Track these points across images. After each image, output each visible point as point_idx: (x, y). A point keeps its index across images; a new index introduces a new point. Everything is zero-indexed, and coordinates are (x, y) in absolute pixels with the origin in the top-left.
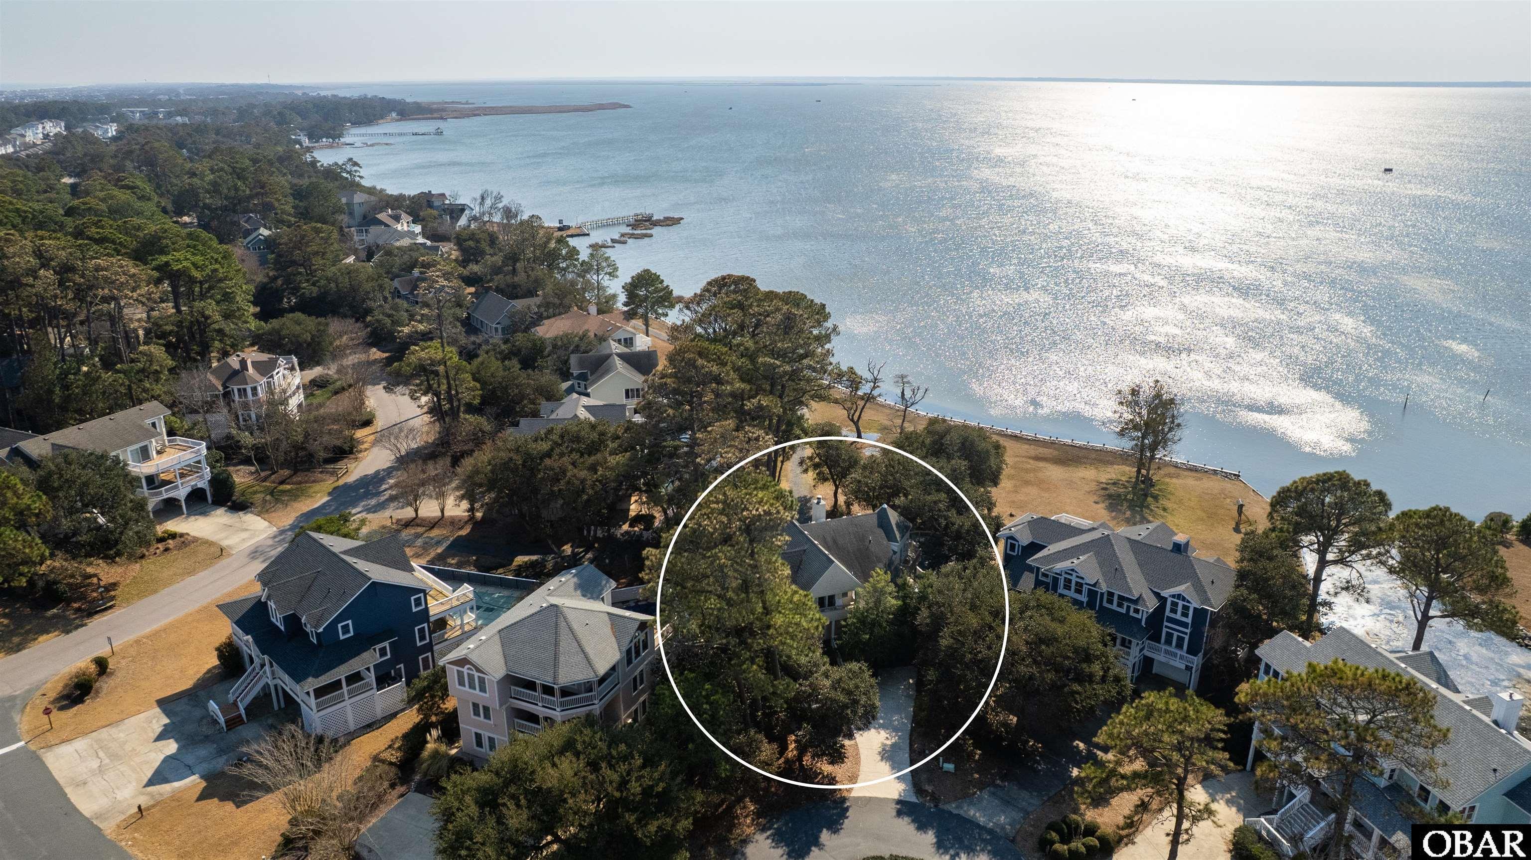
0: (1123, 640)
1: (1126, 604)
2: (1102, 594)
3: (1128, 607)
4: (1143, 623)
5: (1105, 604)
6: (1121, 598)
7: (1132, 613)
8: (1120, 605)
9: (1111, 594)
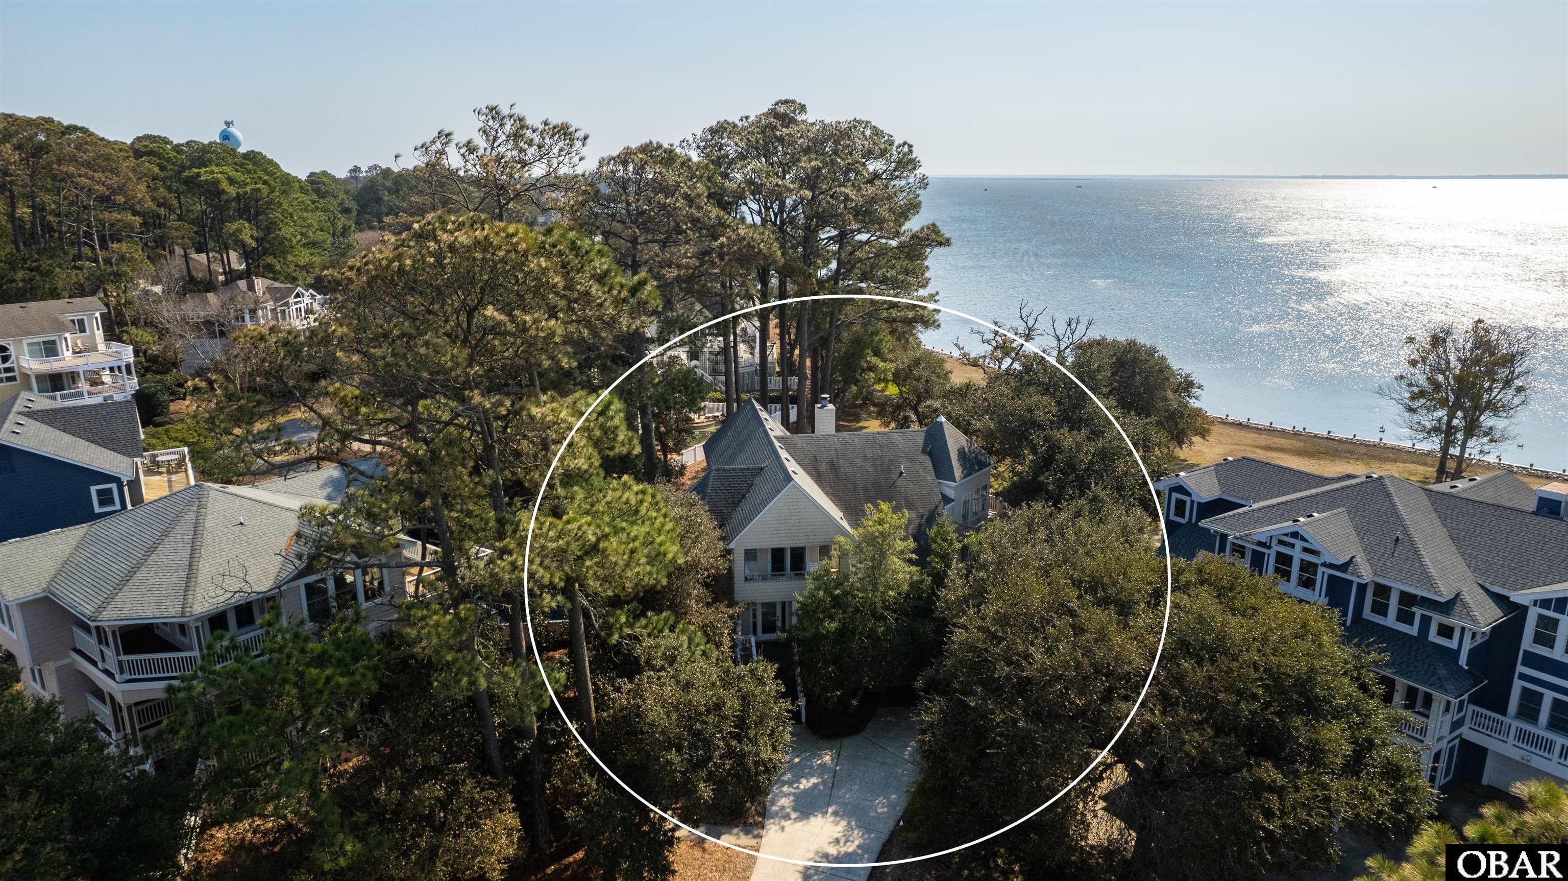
0: (1411, 694)
1: (1418, 612)
2: (1362, 588)
3: (1425, 620)
4: (1463, 661)
5: (1368, 614)
6: (1407, 599)
7: (1433, 636)
8: (1405, 617)
9: (1382, 591)
